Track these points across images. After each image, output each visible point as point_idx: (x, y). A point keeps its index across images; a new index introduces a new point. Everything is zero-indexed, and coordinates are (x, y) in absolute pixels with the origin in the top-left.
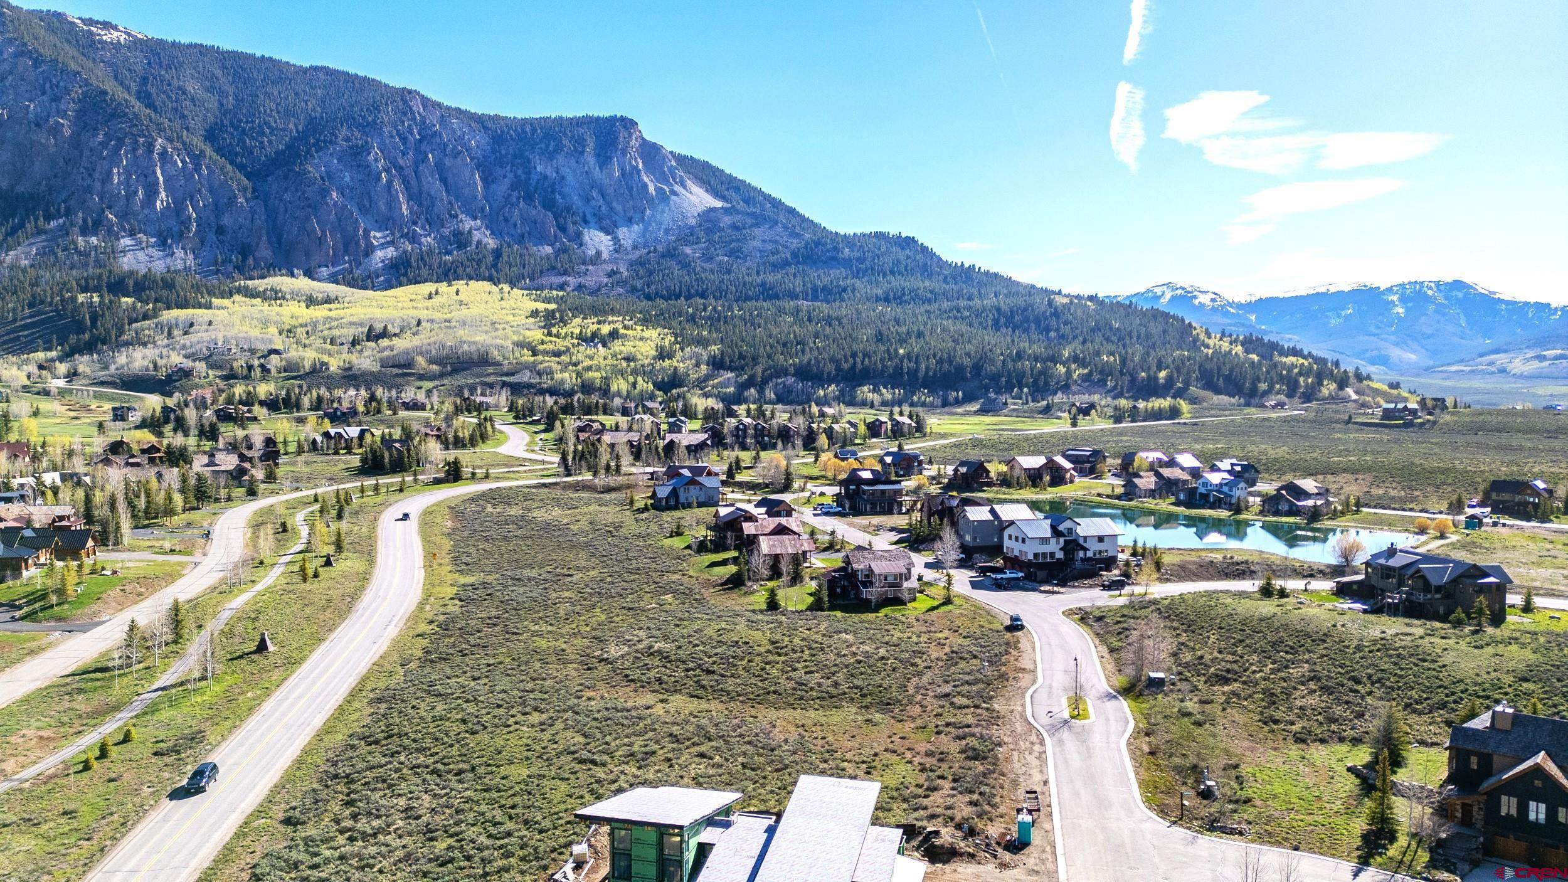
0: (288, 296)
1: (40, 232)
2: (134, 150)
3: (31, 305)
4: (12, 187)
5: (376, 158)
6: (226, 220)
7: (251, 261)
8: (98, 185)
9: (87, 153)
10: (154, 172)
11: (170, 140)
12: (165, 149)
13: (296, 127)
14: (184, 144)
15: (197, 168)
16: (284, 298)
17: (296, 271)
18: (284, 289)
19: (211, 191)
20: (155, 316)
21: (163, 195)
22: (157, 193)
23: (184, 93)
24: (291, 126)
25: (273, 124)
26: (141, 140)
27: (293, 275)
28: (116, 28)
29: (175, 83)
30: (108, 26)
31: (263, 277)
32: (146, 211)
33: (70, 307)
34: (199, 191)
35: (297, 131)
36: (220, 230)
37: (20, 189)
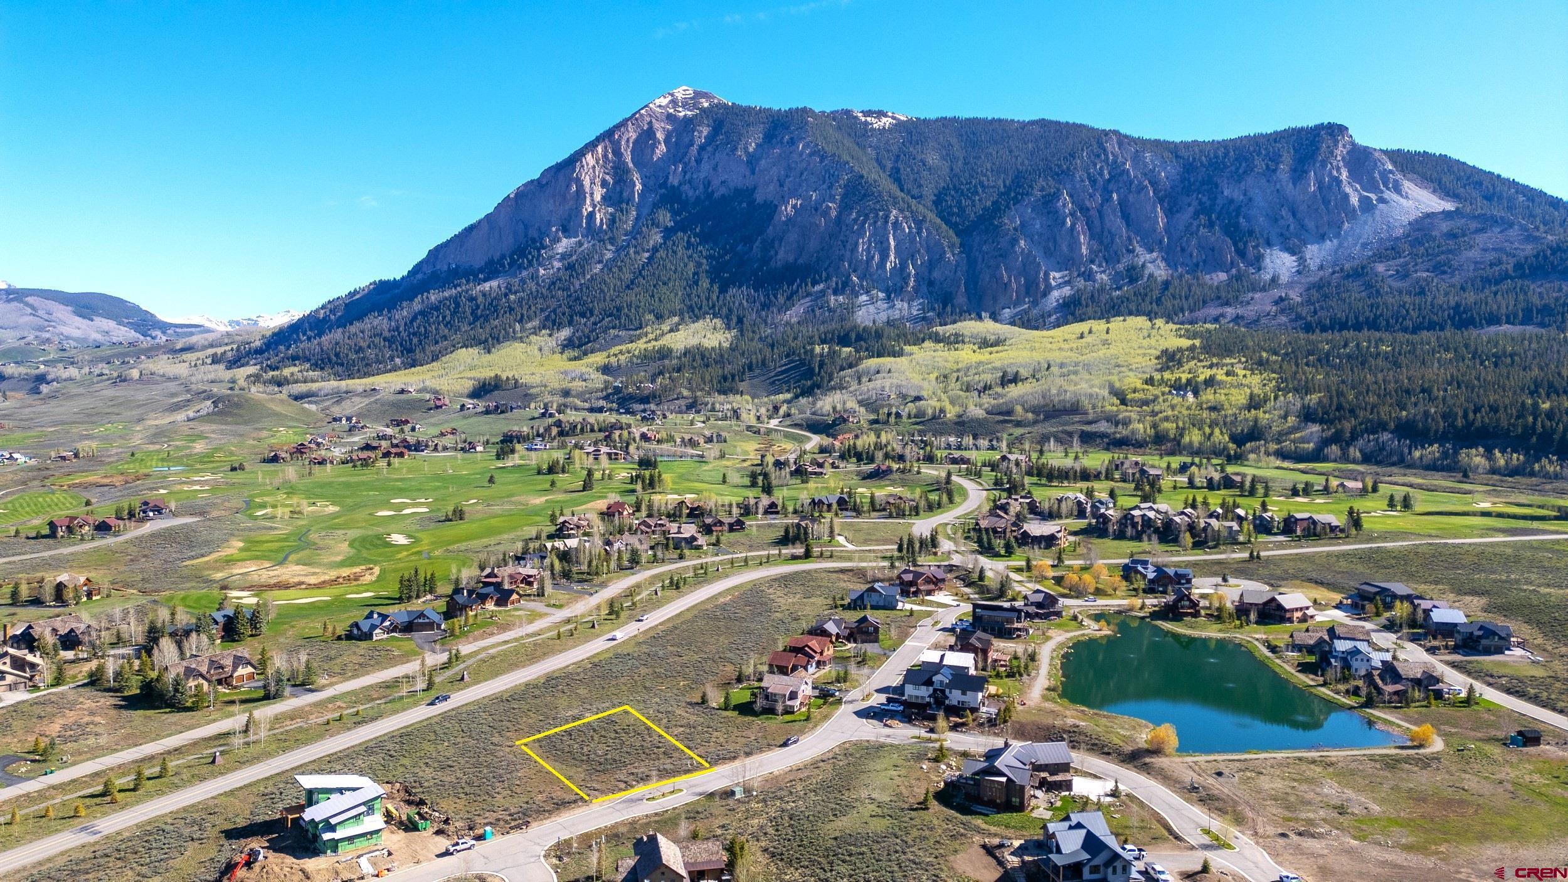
0: (967, 340)
1: (808, 295)
2: (875, 222)
3: (787, 356)
4: (796, 260)
5: (1065, 202)
6: (936, 274)
7: (949, 309)
8: (848, 254)
9: (844, 228)
10: (888, 239)
11: (901, 211)
12: (897, 220)
13: (1004, 182)
14: (912, 212)
15: (919, 233)
16: (963, 342)
17: (983, 314)
18: (966, 333)
19: (928, 249)
20: (857, 365)
21: (892, 257)
22: (888, 256)
23: (924, 165)
24: (1000, 182)
25: (986, 183)
26: (881, 213)
27: (980, 318)
28: (886, 115)
29: (919, 157)
30: (881, 114)
31: (954, 322)
32: (880, 272)
33: (808, 357)
34: (919, 251)
35: (1005, 186)
36: (931, 283)
37: (800, 261)
